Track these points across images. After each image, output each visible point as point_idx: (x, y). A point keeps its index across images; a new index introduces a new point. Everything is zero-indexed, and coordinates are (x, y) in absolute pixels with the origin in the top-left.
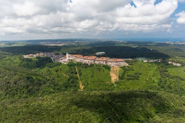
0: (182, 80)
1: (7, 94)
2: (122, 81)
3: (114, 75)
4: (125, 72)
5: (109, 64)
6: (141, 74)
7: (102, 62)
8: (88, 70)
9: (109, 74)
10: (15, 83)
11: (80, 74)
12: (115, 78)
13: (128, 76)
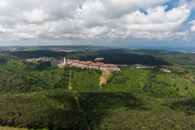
0: (167, 85)
1: (2, 90)
2: (109, 84)
3: (103, 79)
4: (114, 76)
5: (101, 68)
6: (129, 79)
7: (95, 67)
8: (81, 74)
9: (99, 78)
10: (11, 81)
11: (72, 77)
12: (103, 82)
13: (116, 80)
